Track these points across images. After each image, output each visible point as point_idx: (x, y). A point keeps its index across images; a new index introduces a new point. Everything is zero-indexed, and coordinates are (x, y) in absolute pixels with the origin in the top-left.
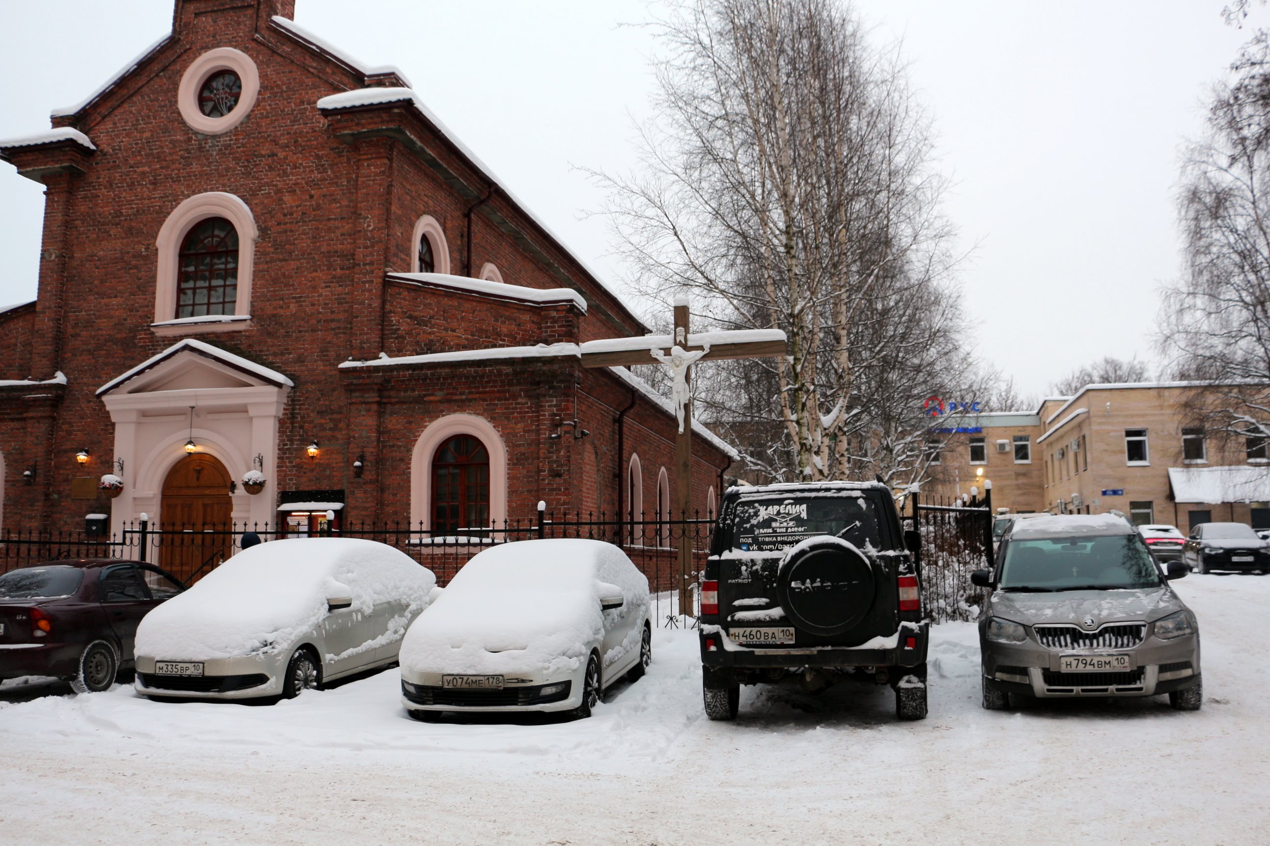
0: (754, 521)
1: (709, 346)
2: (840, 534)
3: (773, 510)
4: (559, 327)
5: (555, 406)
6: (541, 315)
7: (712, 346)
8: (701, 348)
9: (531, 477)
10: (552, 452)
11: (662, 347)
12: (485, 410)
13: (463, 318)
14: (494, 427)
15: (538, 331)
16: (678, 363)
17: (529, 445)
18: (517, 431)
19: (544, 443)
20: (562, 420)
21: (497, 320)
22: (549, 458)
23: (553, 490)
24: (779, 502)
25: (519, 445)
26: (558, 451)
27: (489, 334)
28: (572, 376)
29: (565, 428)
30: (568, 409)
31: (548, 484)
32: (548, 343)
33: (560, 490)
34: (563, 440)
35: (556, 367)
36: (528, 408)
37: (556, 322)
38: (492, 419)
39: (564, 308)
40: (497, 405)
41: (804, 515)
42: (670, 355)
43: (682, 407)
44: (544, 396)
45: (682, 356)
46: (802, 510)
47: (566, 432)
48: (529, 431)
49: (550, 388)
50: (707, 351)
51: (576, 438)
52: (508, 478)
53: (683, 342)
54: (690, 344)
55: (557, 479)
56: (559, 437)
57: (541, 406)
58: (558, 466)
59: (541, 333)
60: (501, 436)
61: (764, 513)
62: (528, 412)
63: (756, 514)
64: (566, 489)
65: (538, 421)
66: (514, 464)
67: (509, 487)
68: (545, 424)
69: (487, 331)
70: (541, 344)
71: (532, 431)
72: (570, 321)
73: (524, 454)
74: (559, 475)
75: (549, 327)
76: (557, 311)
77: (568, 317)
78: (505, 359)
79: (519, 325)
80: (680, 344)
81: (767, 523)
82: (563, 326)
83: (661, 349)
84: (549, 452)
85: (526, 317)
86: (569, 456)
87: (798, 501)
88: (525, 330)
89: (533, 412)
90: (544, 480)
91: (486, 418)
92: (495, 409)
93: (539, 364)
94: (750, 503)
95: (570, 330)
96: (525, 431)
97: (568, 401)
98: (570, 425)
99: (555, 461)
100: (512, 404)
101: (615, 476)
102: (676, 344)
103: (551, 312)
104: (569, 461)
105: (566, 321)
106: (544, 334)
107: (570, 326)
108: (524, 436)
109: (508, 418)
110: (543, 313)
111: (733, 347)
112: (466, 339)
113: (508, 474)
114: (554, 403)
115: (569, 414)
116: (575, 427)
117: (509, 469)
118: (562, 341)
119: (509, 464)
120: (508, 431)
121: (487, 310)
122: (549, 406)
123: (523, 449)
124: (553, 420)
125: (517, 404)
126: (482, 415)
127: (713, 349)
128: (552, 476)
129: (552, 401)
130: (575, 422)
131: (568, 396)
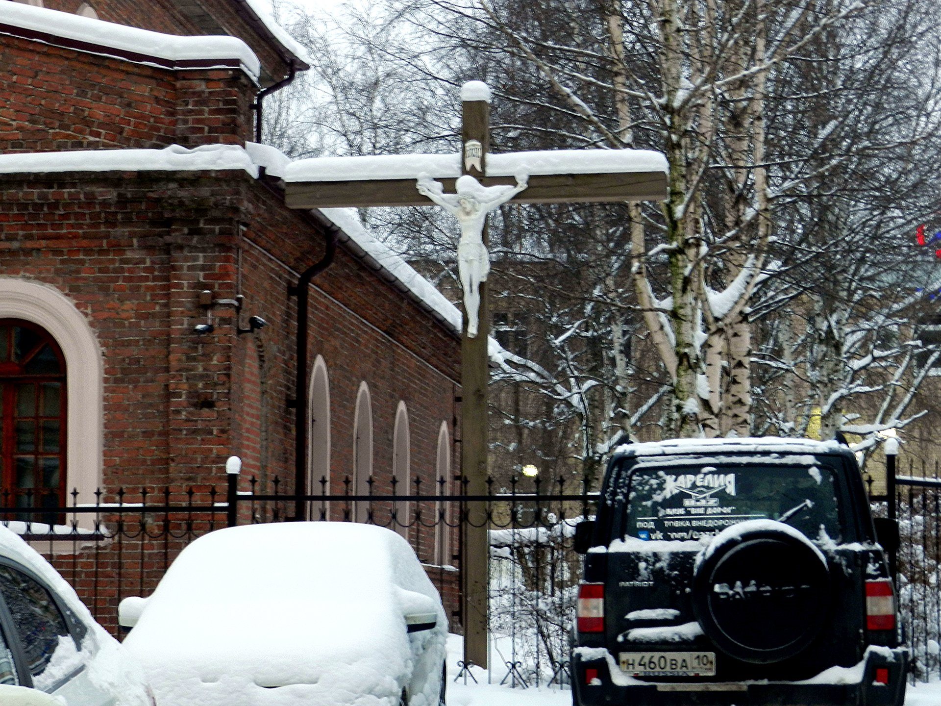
0: (658, 498)
1: (526, 178)
2: (783, 518)
3: (685, 481)
4: (211, 112)
5: (203, 268)
6: (174, 88)
7: (532, 178)
8: (510, 180)
9: (151, 405)
10: (194, 359)
11: (438, 176)
12: (57, 272)
13: (12, 86)
14: (78, 306)
15: (167, 119)
16: (469, 207)
17: (149, 342)
18: (124, 315)
19: (180, 341)
20: (214, 296)
21: (83, 94)
22: (187, 370)
23: (195, 432)
24: (695, 469)
25: (129, 343)
26: (207, 356)
27: (66, 121)
28: (236, 210)
29: (221, 313)
30: (227, 275)
31: (187, 420)
32: (188, 143)
33: (211, 433)
34: (217, 334)
35: (205, 191)
36: (146, 269)
37: (204, 102)
38: (73, 290)
39: (222, 75)
40: (82, 262)
41: (731, 490)
42: (454, 191)
43: (475, 288)
44: (181, 248)
45: (476, 194)
46: (729, 483)
47: (225, 321)
48: (146, 317)
49: (192, 233)
50: (522, 186)
51: (240, 332)
52: (106, 408)
53: (479, 168)
54: (490, 172)
55: (205, 411)
56: (210, 329)
57: (174, 268)
58: (206, 386)
59: (175, 123)
60: (91, 324)
61: (672, 485)
62: (146, 279)
63: (661, 487)
64: (223, 431)
65: (168, 296)
66: (116, 381)
67: (106, 426)
68: (180, 304)
69: (62, 114)
70: (175, 146)
71: (154, 316)
72: (234, 102)
73: (138, 361)
74: (209, 404)
75: (191, 112)
76: (208, 80)
77: (230, 94)
78: (103, 173)
79: (129, 105)
80: (473, 172)
81: (677, 500)
82: (218, 111)
83: (436, 179)
84: (190, 359)
85: (143, 89)
86: (229, 368)
87: (722, 469)
88: (142, 117)
89: (155, 279)
90: (178, 412)
91: (61, 289)
92: (78, 272)
93: (172, 185)
94: (652, 471)
95: (234, 120)
96: (140, 316)
97: (227, 259)
98: (230, 305)
99: (201, 377)
100: (113, 261)
101: (289, 403)
102: (465, 172)
103: (197, 82)
104: (228, 376)
105: (226, 102)
106: (181, 126)
107: (233, 111)
108: (137, 325)
109: (105, 290)
110: (178, 84)
111: (570, 181)
112: (20, 128)
113: (105, 399)
114: (201, 262)
115: (229, 286)
116: (238, 309)
117: (106, 389)
118: (216, 141)
119: (106, 380)
120: (105, 315)
121: (63, 72)
122: (190, 268)
123: (134, 352)
124: (198, 296)
125: (123, 261)
126: (52, 281)
127: (534, 183)
128: (195, 405)
129: (196, 259)
130: (239, 300)
131: (229, 249)
